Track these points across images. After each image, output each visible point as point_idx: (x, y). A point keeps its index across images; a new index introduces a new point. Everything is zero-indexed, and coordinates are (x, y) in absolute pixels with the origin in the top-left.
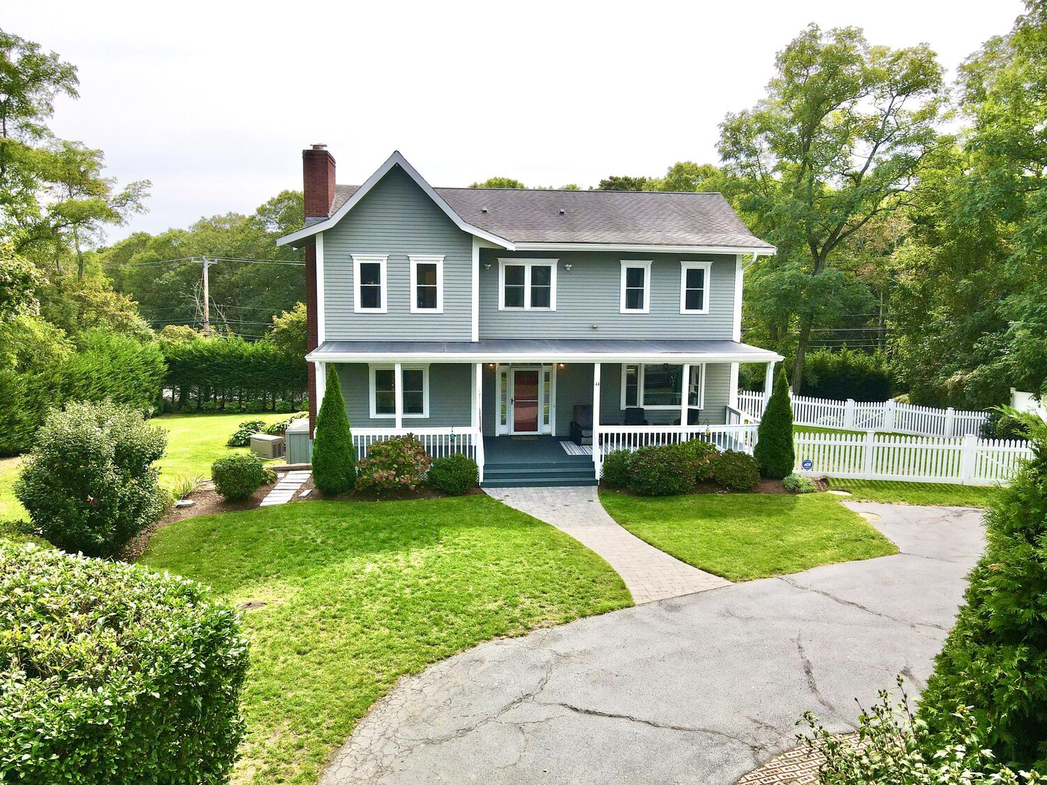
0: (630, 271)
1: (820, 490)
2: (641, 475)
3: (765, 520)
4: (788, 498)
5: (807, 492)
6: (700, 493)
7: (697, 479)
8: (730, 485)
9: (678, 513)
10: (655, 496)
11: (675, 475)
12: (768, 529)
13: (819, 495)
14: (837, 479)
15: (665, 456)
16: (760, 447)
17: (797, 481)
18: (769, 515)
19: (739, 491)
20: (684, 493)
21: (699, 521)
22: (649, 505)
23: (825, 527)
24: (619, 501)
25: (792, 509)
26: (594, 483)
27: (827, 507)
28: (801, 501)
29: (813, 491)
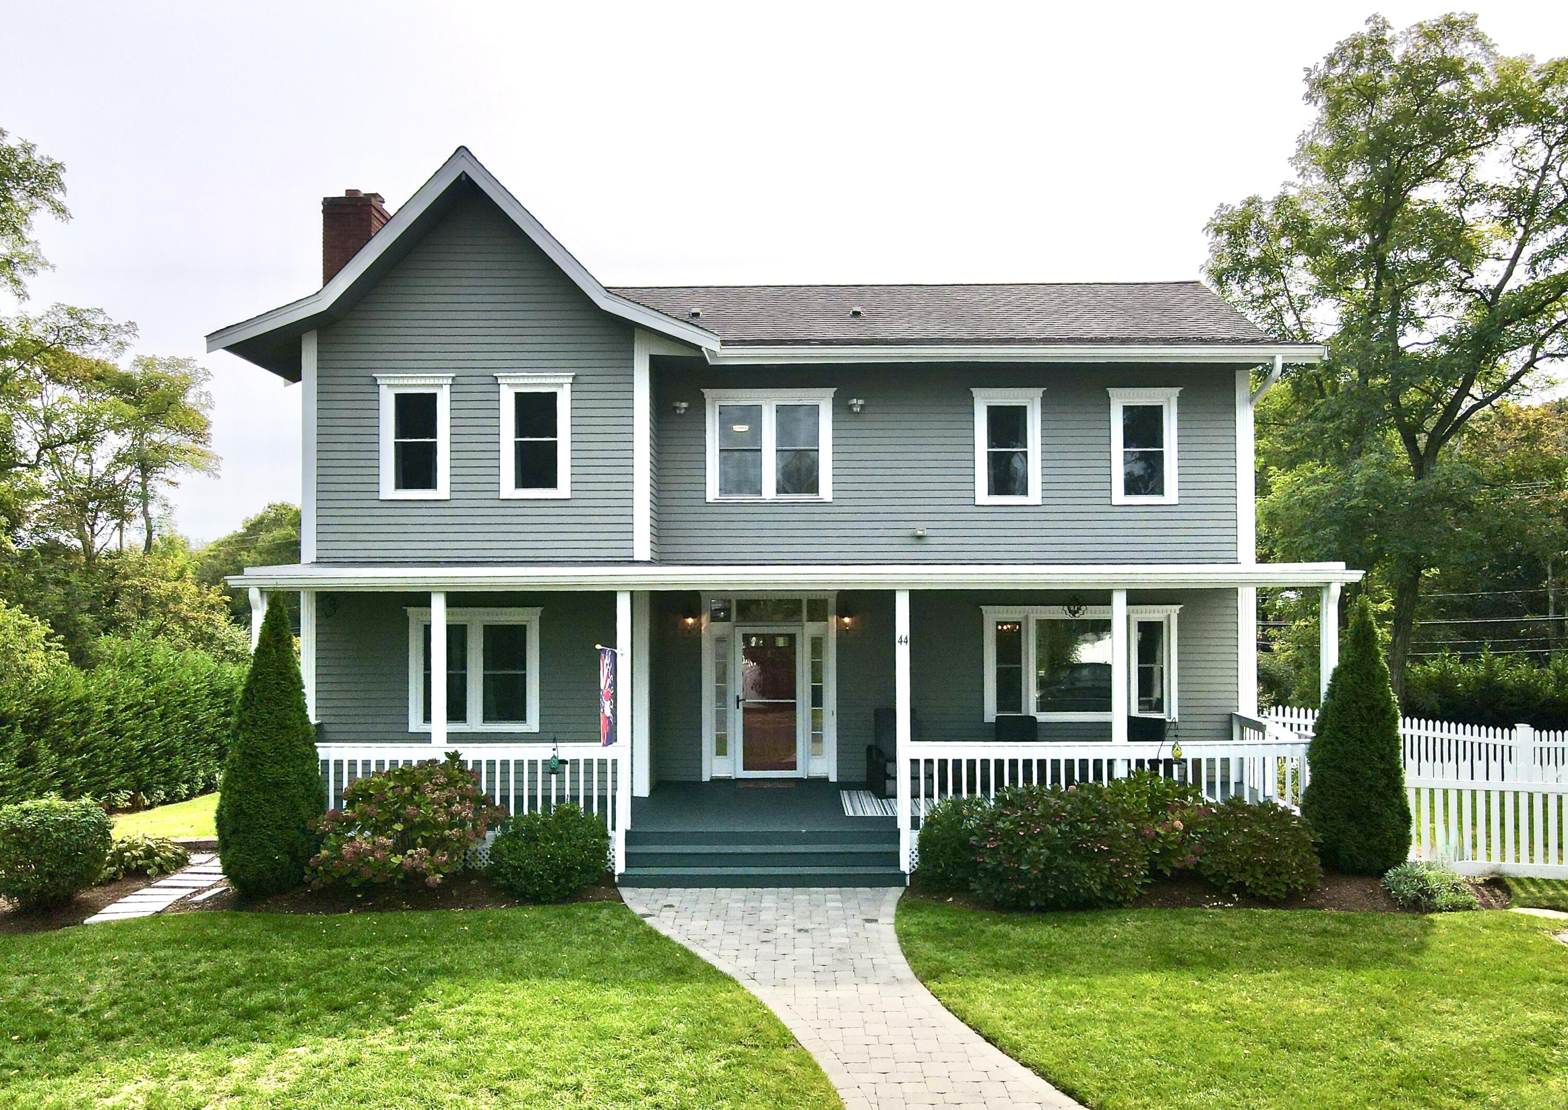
0: (994, 413)
1: (1488, 906)
2: (1002, 855)
3: (1342, 978)
4: (1403, 923)
5: (1455, 908)
6: (1162, 906)
7: (1155, 873)
8: (1240, 887)
9: (1089, 953)
10: (1040, 910)
11: (1089, 856)
12: (1351, 1004)
13: (1486, 915)
14: (1532, 881)
15: (1063, 809)
16: (1315, 792)
17: (1421, 879)
18: (1353, 964)
19: (1266, 902)
20: (1120, 905)
21: (1146, 977)
22: (1017, 933)
23: (1530, 1003)
24: (944, 921)
25: (1419, 949)
26: (897, 879)
27: (1524, 948)
28: (1443, 931)
29: (1469, 907)
